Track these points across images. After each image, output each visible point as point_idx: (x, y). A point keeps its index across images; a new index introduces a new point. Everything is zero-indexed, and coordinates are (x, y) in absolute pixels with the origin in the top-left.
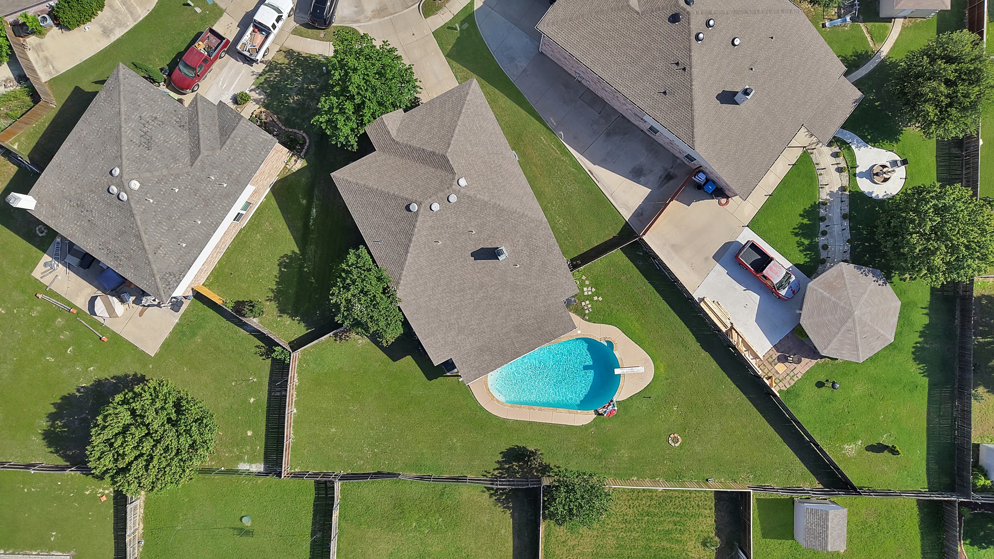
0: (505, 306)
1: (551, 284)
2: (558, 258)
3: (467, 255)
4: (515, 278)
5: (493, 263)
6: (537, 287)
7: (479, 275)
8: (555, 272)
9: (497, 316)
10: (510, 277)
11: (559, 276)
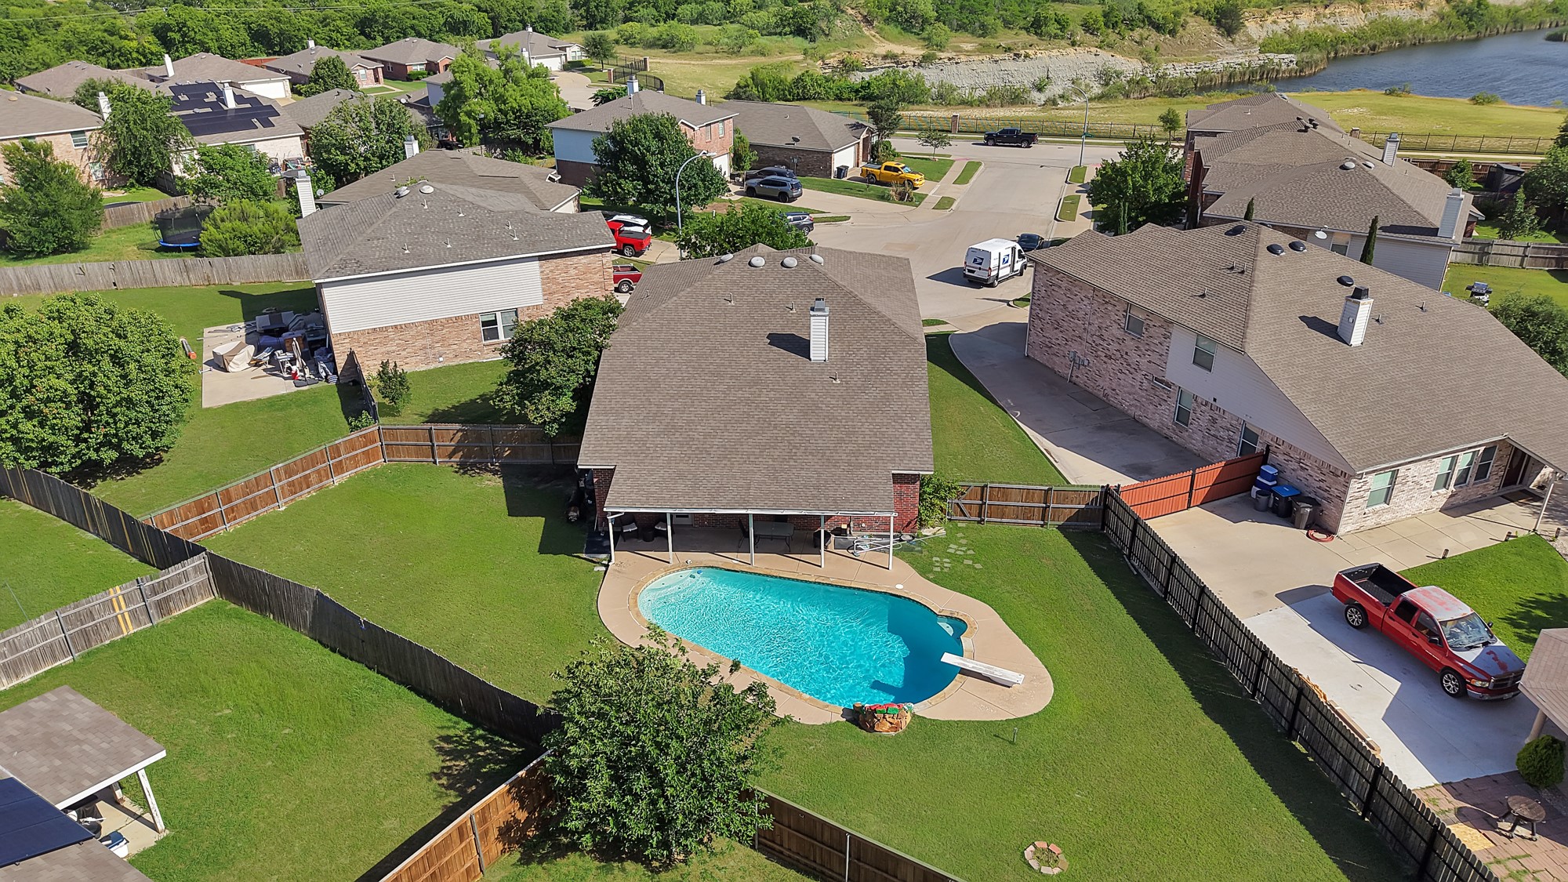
0: (775, 428)
1: (883, 433)
2: (916, 400)
3: (761, 332)
4: (821, 397)
5: (797, 360)
6: (854, 427)
7: (762, 366)
8: (901, 418)
9: (750, 438)
10: (814, 391)
11: (905, 427)
